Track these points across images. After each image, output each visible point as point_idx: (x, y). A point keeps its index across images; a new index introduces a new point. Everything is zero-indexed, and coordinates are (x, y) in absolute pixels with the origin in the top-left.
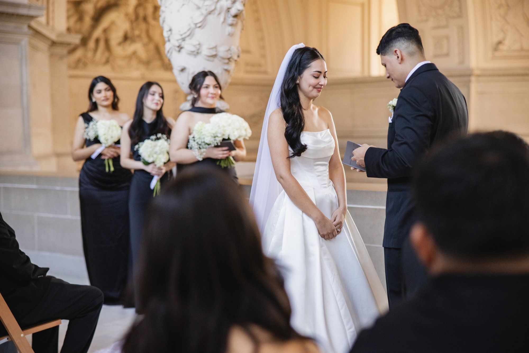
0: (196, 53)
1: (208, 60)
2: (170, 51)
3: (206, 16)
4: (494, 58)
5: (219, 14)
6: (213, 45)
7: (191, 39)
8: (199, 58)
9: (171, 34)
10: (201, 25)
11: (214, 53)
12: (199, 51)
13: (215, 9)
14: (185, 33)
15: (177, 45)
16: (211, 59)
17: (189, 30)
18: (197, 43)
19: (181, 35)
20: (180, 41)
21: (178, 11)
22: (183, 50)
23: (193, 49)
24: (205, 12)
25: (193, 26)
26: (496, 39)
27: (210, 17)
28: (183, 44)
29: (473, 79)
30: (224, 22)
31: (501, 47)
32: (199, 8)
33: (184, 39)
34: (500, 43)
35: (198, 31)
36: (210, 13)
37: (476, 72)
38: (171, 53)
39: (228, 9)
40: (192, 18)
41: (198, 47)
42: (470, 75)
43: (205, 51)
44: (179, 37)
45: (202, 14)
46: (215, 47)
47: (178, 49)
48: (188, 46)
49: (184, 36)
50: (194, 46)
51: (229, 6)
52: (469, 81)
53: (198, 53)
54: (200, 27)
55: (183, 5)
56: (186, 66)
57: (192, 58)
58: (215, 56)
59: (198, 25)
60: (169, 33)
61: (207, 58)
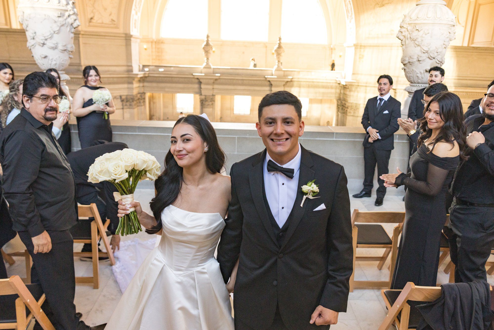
0: (54, 48)
1: (62, 52)
2: (35, 45)
3: (60, 27)
4: (89, 26)
5: (67, 26)
6: (64, 44)
7: (51, 39)
8: (56, 50)
9: (36, 35)
10: (58, 32)
11: (66, 49)
12: (57, 47)
13: (65, 23)
14: (48, 36)
15: (43, 43)
16: (63, 52)
17: (50, 34)
18: (56, 42)
19: (45, 37)
20: (44, 40)
21: (41, 22)
22: (45, 45)
23: (53, 46)
24: (60, 25)
25: (52, 32)
26: (90, 17)
27: (62, 28)
28: (46, 42)
29: (80, 36)
30: (69, 31)
31: (92, 20)
32: (55, 22)
33: (46, 40)
34: (92, 18)
35: (55, 35)
36: (63, 25)
37: (82, 33)
38: (35, 46)
39: (72, 24)
40: (51, 27)
41: (56, 45)
42: (79, 34)
43: (60, 47)
44: (44, 38)
45: (58, 26)
46: (65, 46)
47: (42, 45)
48: (49, 43)
49: (46, 38)
50: (54, 44)
51: (73, 22)
52: (79, 37)
53: (56, 48)
54: (57, 33)
55: (45, 19)
56: (47, 55)
57: (51, 51)
58: (65, 50)
59: (56, 32)
60: (34, 34)
61: (61, 51)
